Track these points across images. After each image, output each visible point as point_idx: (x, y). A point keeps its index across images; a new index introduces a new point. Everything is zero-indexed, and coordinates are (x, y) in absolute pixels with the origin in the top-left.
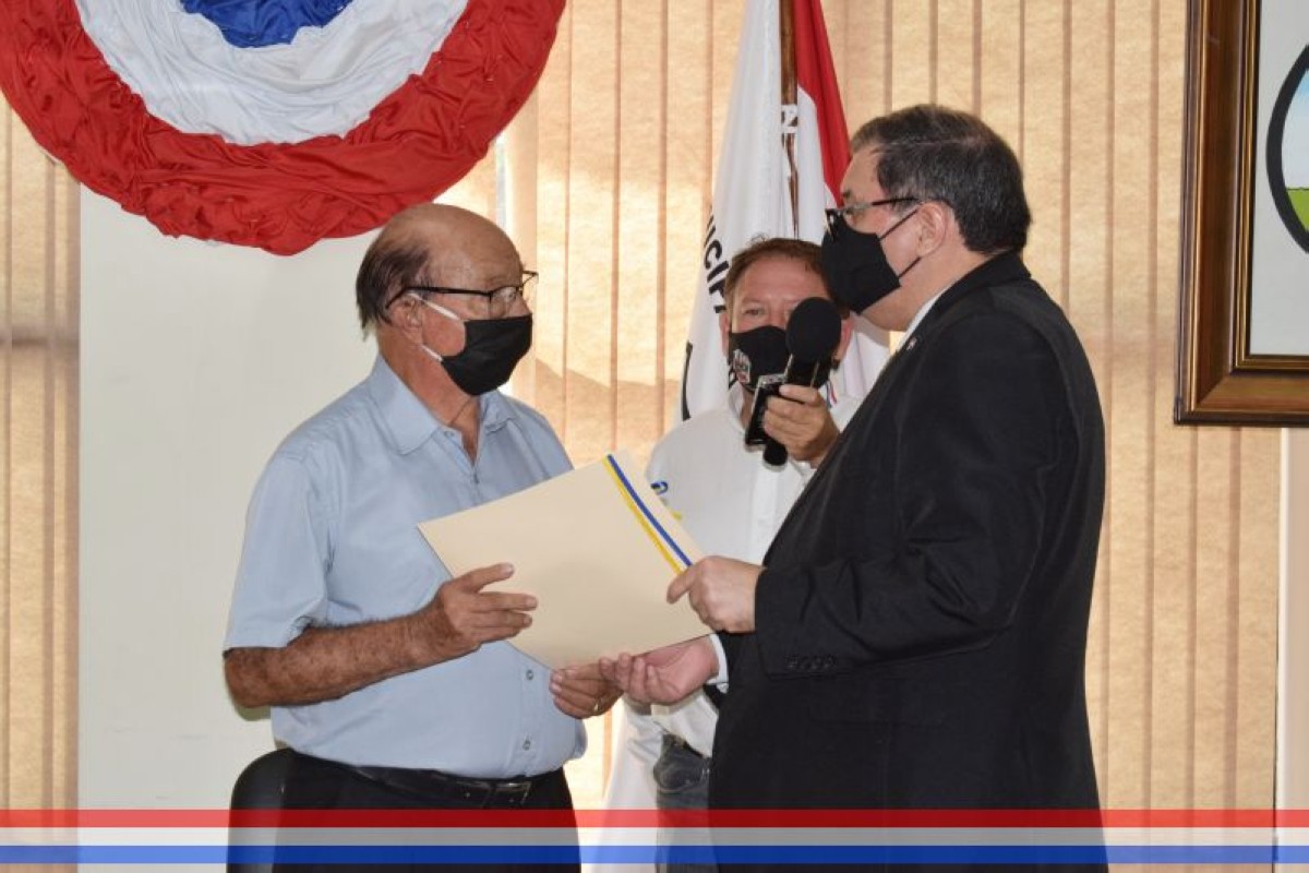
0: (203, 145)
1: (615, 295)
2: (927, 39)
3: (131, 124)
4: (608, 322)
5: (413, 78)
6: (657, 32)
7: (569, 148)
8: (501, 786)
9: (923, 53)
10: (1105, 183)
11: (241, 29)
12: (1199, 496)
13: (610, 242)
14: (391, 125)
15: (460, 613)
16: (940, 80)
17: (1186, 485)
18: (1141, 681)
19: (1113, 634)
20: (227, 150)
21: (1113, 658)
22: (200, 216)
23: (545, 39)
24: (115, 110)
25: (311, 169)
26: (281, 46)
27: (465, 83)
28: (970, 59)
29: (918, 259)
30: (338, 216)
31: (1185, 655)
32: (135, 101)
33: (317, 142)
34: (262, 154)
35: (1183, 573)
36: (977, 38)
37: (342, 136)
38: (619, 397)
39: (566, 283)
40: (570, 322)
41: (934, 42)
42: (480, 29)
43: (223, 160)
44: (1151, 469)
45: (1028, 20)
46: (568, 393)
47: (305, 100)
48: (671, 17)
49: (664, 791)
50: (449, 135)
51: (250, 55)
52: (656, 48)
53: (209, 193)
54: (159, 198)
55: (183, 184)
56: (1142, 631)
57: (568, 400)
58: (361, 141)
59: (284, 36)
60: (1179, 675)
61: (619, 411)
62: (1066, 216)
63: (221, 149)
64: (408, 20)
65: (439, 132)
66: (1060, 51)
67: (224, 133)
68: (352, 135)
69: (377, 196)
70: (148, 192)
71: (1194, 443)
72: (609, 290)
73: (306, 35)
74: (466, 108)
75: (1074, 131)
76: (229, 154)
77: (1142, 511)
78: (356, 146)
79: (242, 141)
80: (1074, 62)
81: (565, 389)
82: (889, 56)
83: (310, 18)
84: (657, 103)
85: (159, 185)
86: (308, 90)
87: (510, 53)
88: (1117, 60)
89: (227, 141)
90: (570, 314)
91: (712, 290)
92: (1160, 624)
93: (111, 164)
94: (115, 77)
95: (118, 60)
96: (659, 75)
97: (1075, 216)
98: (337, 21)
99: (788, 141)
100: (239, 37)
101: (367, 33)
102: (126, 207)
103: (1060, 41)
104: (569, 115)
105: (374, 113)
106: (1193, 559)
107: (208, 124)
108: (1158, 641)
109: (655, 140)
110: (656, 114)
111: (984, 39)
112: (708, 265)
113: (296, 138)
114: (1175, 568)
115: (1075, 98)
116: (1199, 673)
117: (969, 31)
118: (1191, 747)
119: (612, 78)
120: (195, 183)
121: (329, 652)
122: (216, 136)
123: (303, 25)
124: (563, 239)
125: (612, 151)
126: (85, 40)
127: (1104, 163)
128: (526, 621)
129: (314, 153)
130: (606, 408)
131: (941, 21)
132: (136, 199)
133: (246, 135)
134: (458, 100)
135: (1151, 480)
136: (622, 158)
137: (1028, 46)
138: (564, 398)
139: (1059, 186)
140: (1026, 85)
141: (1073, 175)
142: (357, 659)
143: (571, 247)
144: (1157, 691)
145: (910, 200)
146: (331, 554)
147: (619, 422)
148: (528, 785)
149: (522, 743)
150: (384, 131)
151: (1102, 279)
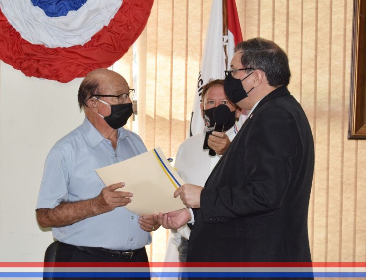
0: (39, 48)
1: (171, 95)
2: (271, 14)
3: (16, 41)
4: (169, 104)
5: (105, 27)
6: (185, 12)
7: (157, 49)
8: (123, 253)
9: (270, 19)
10: (328, 61)
11: (51, 11)
12: (358, 162)
13: (170, 79)
14: (98, 42)
15: (109, 198)
16: (275, 27)
17: (354, 158)
18: (339, 221)
19: (329, 206)
20: (46, 50)
21: (329, 213)
22: (37, 70)
23: (147, 15)
24: (12, 37)
25: (73, 55)
26: (63, 17)
27: (121, 28)
28: (285, 20)
29: (253, 88)
30: (81, 71)
31: (353, 213)
32: (17, 34)
33: (74, 47)
34: (57, 51)
35: (353, 186)
36: (288, 14)
37: (83, 45)
38: (172, 128)
39: (156, 92)
40: (157, 104)
41: (274, 15)
42: (126, 11)
43: (45, 53)
44: (342, 153)
45: (304, 8)
46: (156, 127)
47: (70, 34)
48: (189, 7)
49: (181, 255)
50: (116, 45)
51: (54, 19)
52: (185, 17)
53: (40, 63)
54: (25, 65)
55: (32, 60)
56: (339, 205)
57: (156, 129)
58: (88, 47)
59: (64, 14)
60: (351, 219)
61: (172, 133)
62: (316, 71)
63: (44, 49)
64: (103, 8)
65: (112, 44)
66: (315, 18)
67: (45, 44)
68: (86, 45)
69: (93, 64)
70: (21, 63)
71: (357, 145)
72: (169, 94)
73: (71, 13)
74: (121, 36)
75: (318, 44)
76: (47, 51)
77: (339, 166)
78: (87, 48)
79: (51, 47)
80: (319, 22)
81: (155, 126)
82: (259, 19)
83: (73, 8)
84: (185, 34)
85: (25, 60)
86: (72, 31)
87: (136, 19)
88: (333, 21)
89: (46, 47)
90: (157, 101)
92: (345, 202)
93: (10, 54)
94: (11, 26)
95: (12, 21)
96: (185, 25)
97: (319, 71)
98: (80, 9)
99: (225, 47)
100: (50, 14)
102: (15, 67)
103: (314, 15)
104: (157, 38)
105: (92, 38)
106: (356, 182)
107: (40, 41)
108: (344, 208)
109: (184, 46)
110: (185, 38)
111: (290, 14)
112: (199, 87)
113: (68, 46)
114: (350, 185)
115: (319, 33)
116: (357, 219)
117: (285, 11)
118: (354, 242)
119: (170, 27)
120: (36, 60)
121: (68, 210)
122: (43, 45)
123: (71, 10)
124: (154, 77)
125: (170, 49)
126: (2, 14)
127: (328, 54)
128: (129, 200)
129: (73, 51)
130: (168, 131)
131: (276, 8)
132: (17, 65)
133: (52, 45)
134: (119, 34)
135: (342, 156)
136: (174, 52)
137: (304, 16)
138: (155, 128)
139: (314, 62)
140: (303, 29)
141: (318, 58)
142: (76, 212)
143: (158, 80)
144: (344, 224)
145: (251, 69)
146: (69, 179)
147: (172, 136)
148: (132, 253)
149: (130, 240)
150: (96, 44)
151: (327, 91)
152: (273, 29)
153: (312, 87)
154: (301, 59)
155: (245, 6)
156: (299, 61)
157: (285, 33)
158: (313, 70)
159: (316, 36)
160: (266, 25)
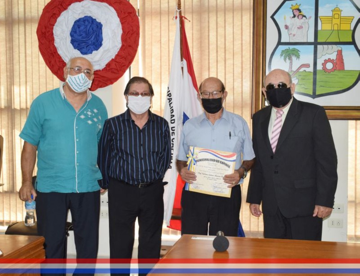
1: (161, 97)
5: (113, 60)
6: (167, 50)
7: (152, 71)
9: (215, 51)
11: (84, 52)
14: (109, 67)
23: (135, 51)
25: (96, 76)
26: (90, 54)
27: (122, 60)
30: (100, 85)
33: (97, 71)
36: (225, 48)
37: (101, 70)
41: (217, 49)
42: (124, 50)
45: (234, 44)
50: (119, 69)
52: (167, 52)
62: (242, 80)
64: (111, 49)
65: (116, 68)
66: (241, 50)
68: (103, 70)
69: (107, 80)
73: (94, 52)
74: (122, 64)
75: (243, 65)
80: (243, 52)
82: (209, 52)
87: (129, 54)
91: (167, 95)
96: (168, 57)
97: (244, 80)
98: (100, 49)
99: (182, 68)
101: (105, 51)
105: (106, 65)
109: (167, 69)
110: (168, 64)
111: (226, 48)
115: (243, 58)
117: (224, 47)
119: (160, 58)
123: (94, 50)
125: (160, 71)
126: (59, 55)
129: (96, 73)
131: (218, 45)
134: (120, 63)
136: (162, 72)
137: (235, 49)
139: (241, 75)
140: (234, 56)
141: (244, 73)
150: (108, 69)
152: (217, 57)
153: (240, 89)
154: (234, 74)
155: (201, 45)
156: (232, 75)
157: (224, 59)
158: (240, 80)
159: (242, 60)
160: (213, 55)
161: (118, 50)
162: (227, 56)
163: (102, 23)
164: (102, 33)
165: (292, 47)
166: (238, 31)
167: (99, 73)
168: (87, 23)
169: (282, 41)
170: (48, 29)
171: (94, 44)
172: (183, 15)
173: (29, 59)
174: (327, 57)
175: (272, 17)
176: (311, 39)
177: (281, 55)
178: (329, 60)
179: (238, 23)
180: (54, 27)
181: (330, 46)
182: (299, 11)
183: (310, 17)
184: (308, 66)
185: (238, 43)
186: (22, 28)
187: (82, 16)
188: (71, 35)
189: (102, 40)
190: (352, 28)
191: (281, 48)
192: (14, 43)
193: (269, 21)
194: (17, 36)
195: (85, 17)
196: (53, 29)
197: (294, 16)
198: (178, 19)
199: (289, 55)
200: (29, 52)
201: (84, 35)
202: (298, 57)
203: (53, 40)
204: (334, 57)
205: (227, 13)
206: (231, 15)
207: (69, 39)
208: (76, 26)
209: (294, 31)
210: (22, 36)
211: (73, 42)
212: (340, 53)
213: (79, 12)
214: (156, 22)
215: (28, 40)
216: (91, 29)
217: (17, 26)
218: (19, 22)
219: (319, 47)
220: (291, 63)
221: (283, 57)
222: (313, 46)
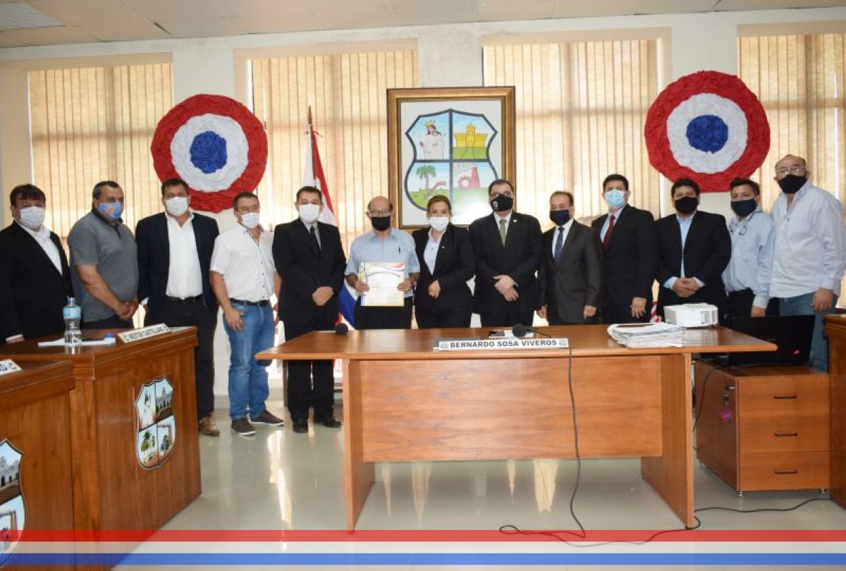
5: (239, 179)
6: (298, 166)
34: (211, 194)
36: (362, 164)
45: (372, 160)
59: (214, 171)
73: (218, 171)
82: (345, 169)
86: (218, 182)
100: (206, 172)
111: (364, 165)
113: (216, 191)
117: (360, 163)
125: (290, 190)
137: (372, 165)
140: (372, 174)
150: (233, 188)
155: (336, 161)
159: (381, 178)
160: (349, 173)
161: (244, 168)
162: (365, 174)
163: (226, 138)
164: (226, 150)
165: (427, 164)
166: (375, 147)
167: (224, 194)
168: (208, 138)
169: (419, 157)
170: (164, 146)
171: (217, 162)
172: (314, 130)
173: (136, 178)
174: (463, 174)
175: (407, 134)
176: (447, 157)
177: (418, 173)
178: (465, 178)
179: (375, 137)
180: (171, 143)
181: (465, 164)
182: (434, 127)
183: (445, 134)
184: (443, 183)
185: (375, 159)
186: (127, 142)
187: (203, 131)
188: (191, 152)
189: (226, 157)
190: (486, 145)
191: (417, 165)
192: (118, 160)
193: (404, 139)
194: (122, 151)
195: (207, 132)
196: (170, 145)
197: (429, 133)
198: (309, 135)
199: (424, 173)
200: (136, 169)
201: (206, 152)
202: (434, 175)
203: (170, 157)
204: (469, 174)
205: (363, 127)
206: (368, 129)
207: (189, 156)
208: (197, 143)
209: (430, 148)
210: (128, 151)
211: (193, 159)
212: (475, 170)
213: (199, 127)
214: (285, 136)
215: (135, 156)
216: (213, 146)
217: (121, 140)
218: (123, 135)
219: (455, 165)
220: (427, 181)
221: (419, 175)
222: (448, 164)
